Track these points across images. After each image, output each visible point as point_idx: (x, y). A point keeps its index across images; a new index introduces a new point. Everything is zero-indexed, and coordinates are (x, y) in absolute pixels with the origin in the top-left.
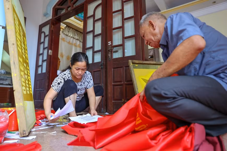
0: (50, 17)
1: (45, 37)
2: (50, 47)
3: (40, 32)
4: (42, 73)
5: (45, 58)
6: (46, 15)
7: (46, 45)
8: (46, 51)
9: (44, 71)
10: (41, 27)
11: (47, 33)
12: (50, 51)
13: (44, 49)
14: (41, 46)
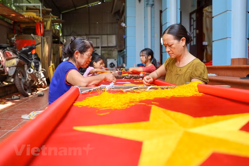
0: (196, 8)
1: (194, 21)
2: (197, 29)
3: (191, 18)
4: (194, 45)
5: (195, 35)
6: (193, 6)
7: (195, 27)
8: (195, 31)
9: (195, 43)
10: (191, 14)
11: (195, 19)
12: (197, 31)
13: (194, 29)
14: (192, 27)
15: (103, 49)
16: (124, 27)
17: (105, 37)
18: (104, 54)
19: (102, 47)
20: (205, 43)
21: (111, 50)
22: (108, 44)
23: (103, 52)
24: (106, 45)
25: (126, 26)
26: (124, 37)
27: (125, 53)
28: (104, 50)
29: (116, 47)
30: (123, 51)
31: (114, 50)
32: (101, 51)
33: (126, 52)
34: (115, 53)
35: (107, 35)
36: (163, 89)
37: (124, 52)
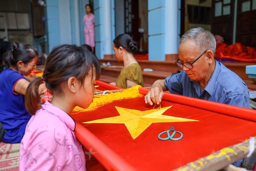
1: (129, 4)
2: (132, 13)
8: (130, 15)
9: (130, 30)
12: (133, 16)
14: (127, 11)
15: (11, 32)
16: (43, 6)
17: (12, 15)
18: (13, 39)
19: (9, 30)
20: (141, 30)
21: (23, 35)
22: (17, 25)
23: (11, 37)
24: (15, 27)
25: (45, 5)
26: (44, 19)
27: (46, 40)
28: (12, 34)
29: (29, 30)
30: (41, 38)
31: (27, 35)
32: (8, 35)
33: (48, 38)
34: (30, 39)
35: (15, 12)
36: (113, 92)
37: (44, 39)
